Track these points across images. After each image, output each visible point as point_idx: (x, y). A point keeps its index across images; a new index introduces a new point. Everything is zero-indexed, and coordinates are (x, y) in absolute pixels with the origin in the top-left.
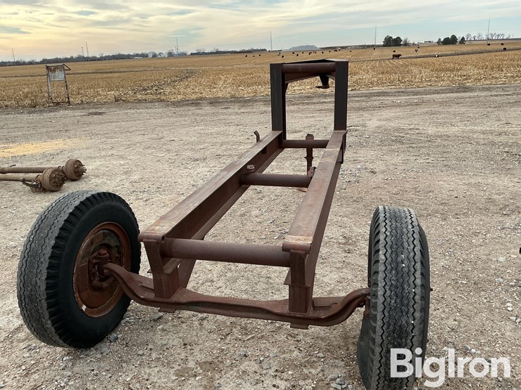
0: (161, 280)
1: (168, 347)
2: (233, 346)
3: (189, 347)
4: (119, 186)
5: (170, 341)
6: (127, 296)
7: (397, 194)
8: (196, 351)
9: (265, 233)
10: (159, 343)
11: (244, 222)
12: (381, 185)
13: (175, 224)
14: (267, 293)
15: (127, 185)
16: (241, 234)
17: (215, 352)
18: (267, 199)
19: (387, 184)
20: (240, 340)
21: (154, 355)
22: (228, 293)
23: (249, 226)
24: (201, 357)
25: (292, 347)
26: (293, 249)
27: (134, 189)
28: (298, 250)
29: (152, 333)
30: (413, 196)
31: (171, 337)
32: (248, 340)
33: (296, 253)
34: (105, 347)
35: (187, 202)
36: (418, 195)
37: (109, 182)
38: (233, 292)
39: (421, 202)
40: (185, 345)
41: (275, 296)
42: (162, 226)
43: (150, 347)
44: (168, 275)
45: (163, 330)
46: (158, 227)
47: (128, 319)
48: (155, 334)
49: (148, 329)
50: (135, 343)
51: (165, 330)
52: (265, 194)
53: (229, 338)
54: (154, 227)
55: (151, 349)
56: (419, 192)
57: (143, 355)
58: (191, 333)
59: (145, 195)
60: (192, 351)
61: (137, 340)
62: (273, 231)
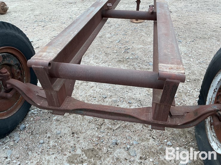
0: (51, 94)
1: (61, 135)
2: (107, 135)
3: (76, 135)
4: (28, 17)
5: (63, 130)
6: (28, 102)
7: (187, 25)
8: (81, 139)
9: (116, 49)
10: (55, 132)
11: (102, 41)
12: (177, 19)
13: (59, 50)
14: (123, 91)
15: (32, 17)
16: (101, 50)
17: (94, 139)
18: (113, 27)
19: (180, 19)
20: (111, 129)
21: (52, 143)
22: (98, 91)
23: (105, 44)
24: (85, 145)
25: (148, 136)
26: (170, 78)
27: (36, 20)
28: (174, 79)
29: (49, 123)
30: (196, 26)
31: (63, 127)
32: (117, 129)
33: (172, 82)
34: (16, 136)
35: (68, 31)
36: (199, 26)
37: (22, 15)
38: (102, 90)
39: (202, 30)
40: (73, 133)
41: (129, 94)
42: (49, 53)
43: (48, 135)
44: (57, 92)
45: (57, 120)
46: (45, 53)
47: (33, 110)
48: (52, 124)
49: (46, 119)
50: (38, 132)
51: (59, 120)
52: (112, 24)
53: (103, 127)
54: (41, 53)
55: (49, 137)
56: (199, 23)
57: (44, 143)
58: (76, 123)
59: (43, 23)
60: (78, 139)
61: (39, 129)
62: (121, 48)
